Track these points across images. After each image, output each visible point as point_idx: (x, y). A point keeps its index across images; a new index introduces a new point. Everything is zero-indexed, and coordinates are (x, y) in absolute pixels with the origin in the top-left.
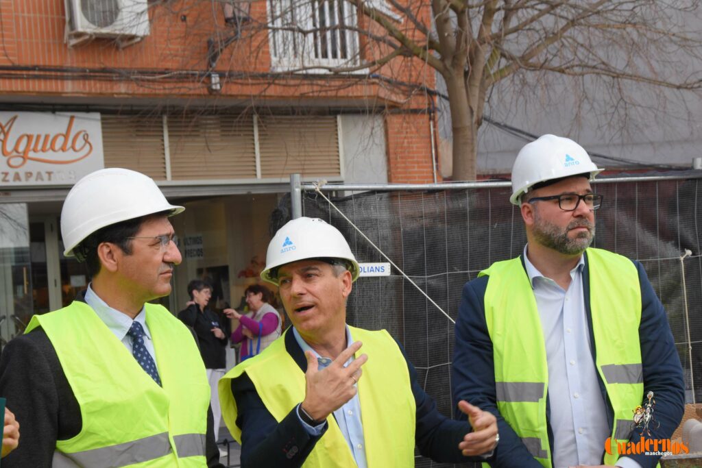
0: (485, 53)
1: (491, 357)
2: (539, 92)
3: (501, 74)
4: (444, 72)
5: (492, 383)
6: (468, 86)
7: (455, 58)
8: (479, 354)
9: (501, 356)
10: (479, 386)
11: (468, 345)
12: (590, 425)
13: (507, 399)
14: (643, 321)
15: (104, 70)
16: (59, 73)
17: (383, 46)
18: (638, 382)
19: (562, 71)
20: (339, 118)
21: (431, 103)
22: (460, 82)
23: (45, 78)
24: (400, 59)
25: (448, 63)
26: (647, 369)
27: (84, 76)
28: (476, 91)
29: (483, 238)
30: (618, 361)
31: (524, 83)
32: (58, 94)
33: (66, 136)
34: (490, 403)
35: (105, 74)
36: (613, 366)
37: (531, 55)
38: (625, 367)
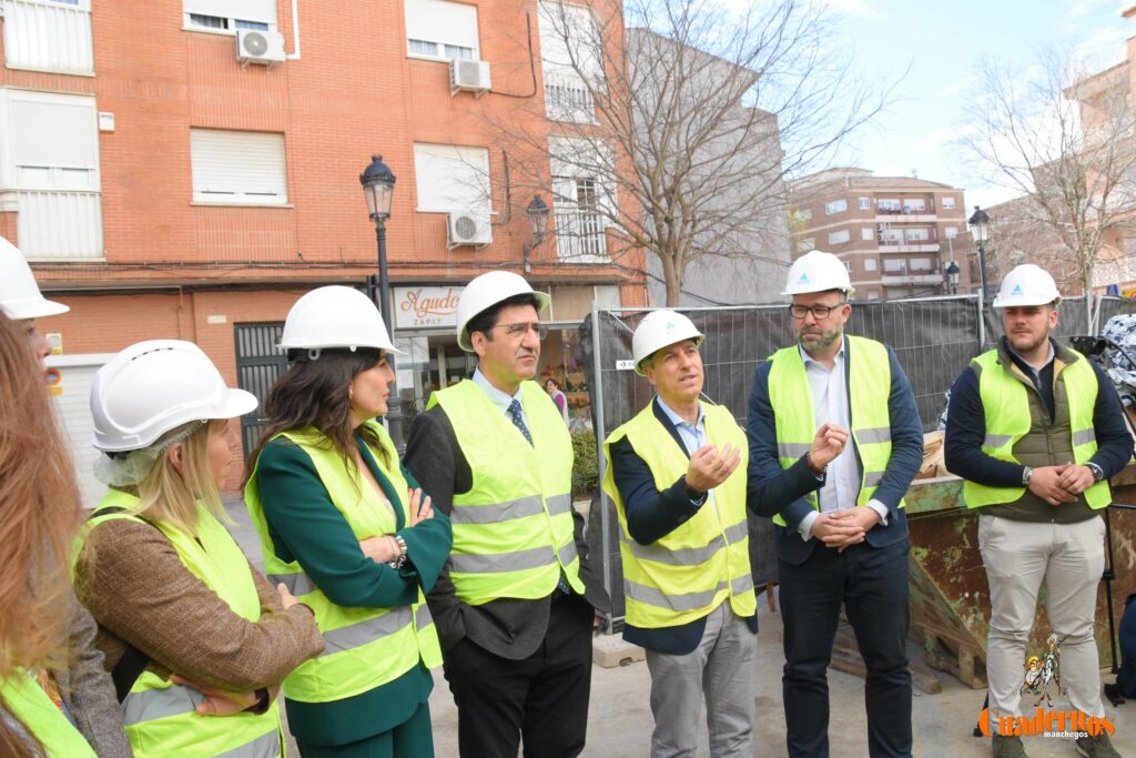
0: (683, 247)
1: (774, 424)
2: (711, 270)
3: (689, 258)
4: (661, 255)
5: (775, 443)
6: (674, 263)
7: (667, 247)
8: (765, 422)
9: (781, 421)
10: (764, 446)
11: (756, 414)
12: (847, 477)
13: (785, 455)
14: (892, 393)
15: (468, 263)
16: (444, 265)
17: (624, 242)
18: (886, 441)
19: (726, 255)
20: (595, 288)
21: (645, 279)
22: (670, 261)
23: (436, 268)
24: (635, 249)
25: (663, 250)
26: (895, 430)
27: (457, 266)
28: (679, 266)
29: (714, 343)
30: (869, 425)
31: (702, 263)
32: (443, 276)
33: (448, 299)
34: (771, 459)
35: (468, 265)
36: (865, 430)
37: (709, 246)
38: (875, 430)
